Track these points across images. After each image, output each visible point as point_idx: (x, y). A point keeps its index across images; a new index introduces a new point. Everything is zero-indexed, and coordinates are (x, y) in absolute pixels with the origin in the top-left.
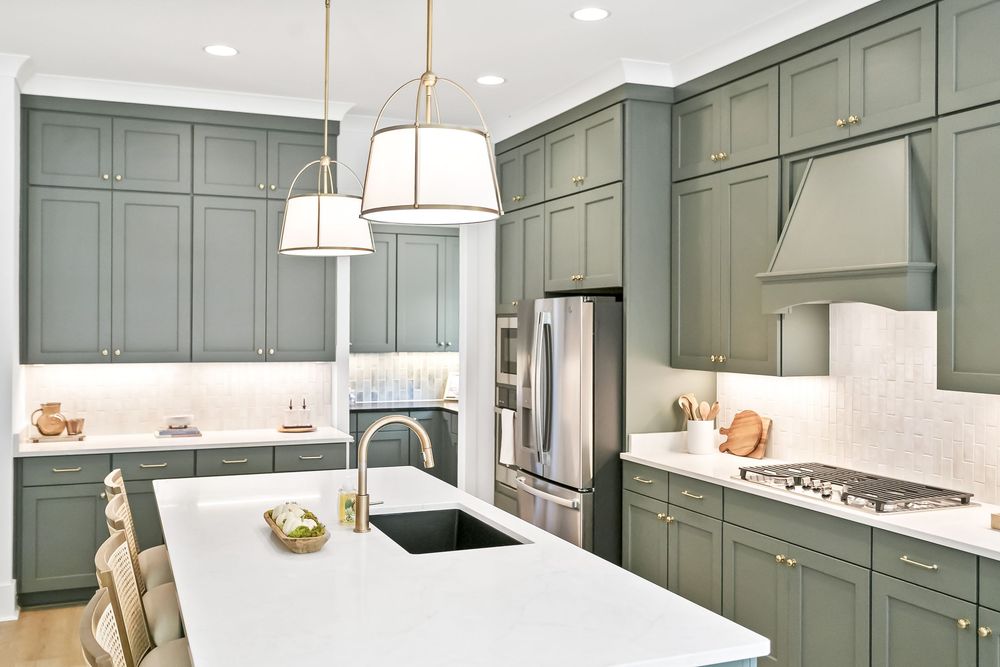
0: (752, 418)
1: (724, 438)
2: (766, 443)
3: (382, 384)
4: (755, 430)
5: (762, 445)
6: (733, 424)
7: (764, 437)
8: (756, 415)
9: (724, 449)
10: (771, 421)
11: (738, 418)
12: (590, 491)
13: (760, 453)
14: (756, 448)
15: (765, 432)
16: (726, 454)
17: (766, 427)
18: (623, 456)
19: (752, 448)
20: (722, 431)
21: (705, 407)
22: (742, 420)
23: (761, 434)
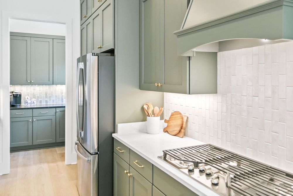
0: (179, 115)
1: (166, 125)
2: (185, 129)
3: (50, 97)
4: (179, 122)
5: (183, 130)
6: (170, 118)
7: (184, 126)
8: (180, 114)
9: (166, 130)
10: (188, 118)
11: (172, 115)
12: (97, 153)
13: (182, 134)
14: (180, 131)
15: (184, 123)
16: (166, 134)
17: (185, 120)
18: (114, 135)
19: (178, 131)
20: (166, 121)
21: (157, 109)
22: (174, 116)
23: (182, 124)
